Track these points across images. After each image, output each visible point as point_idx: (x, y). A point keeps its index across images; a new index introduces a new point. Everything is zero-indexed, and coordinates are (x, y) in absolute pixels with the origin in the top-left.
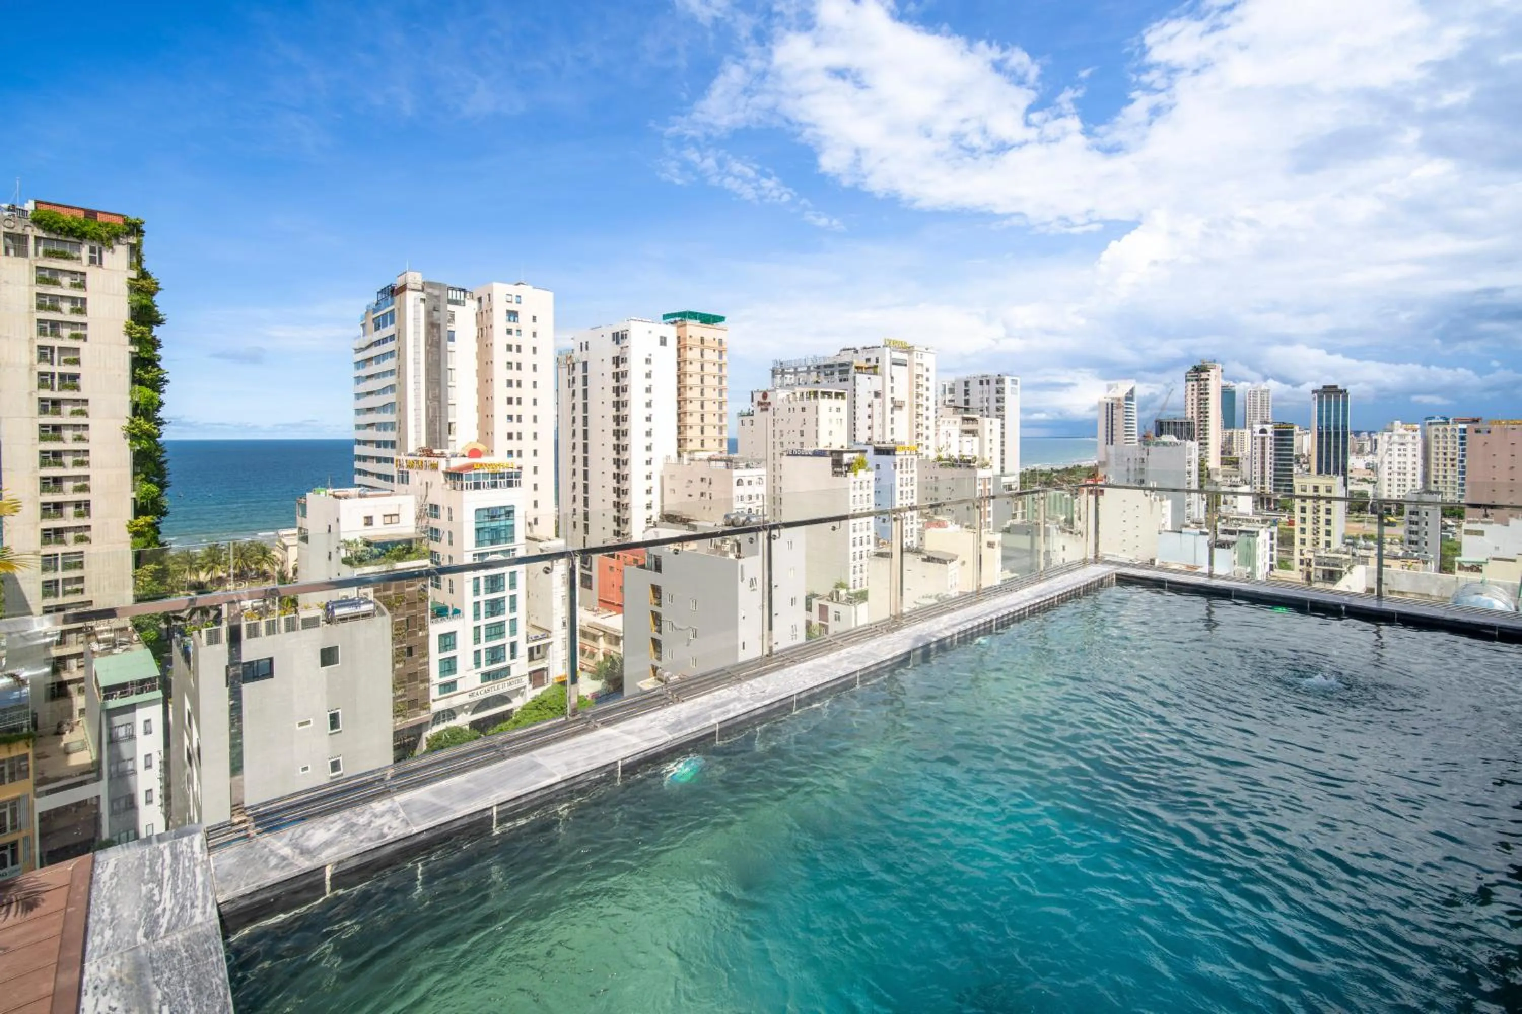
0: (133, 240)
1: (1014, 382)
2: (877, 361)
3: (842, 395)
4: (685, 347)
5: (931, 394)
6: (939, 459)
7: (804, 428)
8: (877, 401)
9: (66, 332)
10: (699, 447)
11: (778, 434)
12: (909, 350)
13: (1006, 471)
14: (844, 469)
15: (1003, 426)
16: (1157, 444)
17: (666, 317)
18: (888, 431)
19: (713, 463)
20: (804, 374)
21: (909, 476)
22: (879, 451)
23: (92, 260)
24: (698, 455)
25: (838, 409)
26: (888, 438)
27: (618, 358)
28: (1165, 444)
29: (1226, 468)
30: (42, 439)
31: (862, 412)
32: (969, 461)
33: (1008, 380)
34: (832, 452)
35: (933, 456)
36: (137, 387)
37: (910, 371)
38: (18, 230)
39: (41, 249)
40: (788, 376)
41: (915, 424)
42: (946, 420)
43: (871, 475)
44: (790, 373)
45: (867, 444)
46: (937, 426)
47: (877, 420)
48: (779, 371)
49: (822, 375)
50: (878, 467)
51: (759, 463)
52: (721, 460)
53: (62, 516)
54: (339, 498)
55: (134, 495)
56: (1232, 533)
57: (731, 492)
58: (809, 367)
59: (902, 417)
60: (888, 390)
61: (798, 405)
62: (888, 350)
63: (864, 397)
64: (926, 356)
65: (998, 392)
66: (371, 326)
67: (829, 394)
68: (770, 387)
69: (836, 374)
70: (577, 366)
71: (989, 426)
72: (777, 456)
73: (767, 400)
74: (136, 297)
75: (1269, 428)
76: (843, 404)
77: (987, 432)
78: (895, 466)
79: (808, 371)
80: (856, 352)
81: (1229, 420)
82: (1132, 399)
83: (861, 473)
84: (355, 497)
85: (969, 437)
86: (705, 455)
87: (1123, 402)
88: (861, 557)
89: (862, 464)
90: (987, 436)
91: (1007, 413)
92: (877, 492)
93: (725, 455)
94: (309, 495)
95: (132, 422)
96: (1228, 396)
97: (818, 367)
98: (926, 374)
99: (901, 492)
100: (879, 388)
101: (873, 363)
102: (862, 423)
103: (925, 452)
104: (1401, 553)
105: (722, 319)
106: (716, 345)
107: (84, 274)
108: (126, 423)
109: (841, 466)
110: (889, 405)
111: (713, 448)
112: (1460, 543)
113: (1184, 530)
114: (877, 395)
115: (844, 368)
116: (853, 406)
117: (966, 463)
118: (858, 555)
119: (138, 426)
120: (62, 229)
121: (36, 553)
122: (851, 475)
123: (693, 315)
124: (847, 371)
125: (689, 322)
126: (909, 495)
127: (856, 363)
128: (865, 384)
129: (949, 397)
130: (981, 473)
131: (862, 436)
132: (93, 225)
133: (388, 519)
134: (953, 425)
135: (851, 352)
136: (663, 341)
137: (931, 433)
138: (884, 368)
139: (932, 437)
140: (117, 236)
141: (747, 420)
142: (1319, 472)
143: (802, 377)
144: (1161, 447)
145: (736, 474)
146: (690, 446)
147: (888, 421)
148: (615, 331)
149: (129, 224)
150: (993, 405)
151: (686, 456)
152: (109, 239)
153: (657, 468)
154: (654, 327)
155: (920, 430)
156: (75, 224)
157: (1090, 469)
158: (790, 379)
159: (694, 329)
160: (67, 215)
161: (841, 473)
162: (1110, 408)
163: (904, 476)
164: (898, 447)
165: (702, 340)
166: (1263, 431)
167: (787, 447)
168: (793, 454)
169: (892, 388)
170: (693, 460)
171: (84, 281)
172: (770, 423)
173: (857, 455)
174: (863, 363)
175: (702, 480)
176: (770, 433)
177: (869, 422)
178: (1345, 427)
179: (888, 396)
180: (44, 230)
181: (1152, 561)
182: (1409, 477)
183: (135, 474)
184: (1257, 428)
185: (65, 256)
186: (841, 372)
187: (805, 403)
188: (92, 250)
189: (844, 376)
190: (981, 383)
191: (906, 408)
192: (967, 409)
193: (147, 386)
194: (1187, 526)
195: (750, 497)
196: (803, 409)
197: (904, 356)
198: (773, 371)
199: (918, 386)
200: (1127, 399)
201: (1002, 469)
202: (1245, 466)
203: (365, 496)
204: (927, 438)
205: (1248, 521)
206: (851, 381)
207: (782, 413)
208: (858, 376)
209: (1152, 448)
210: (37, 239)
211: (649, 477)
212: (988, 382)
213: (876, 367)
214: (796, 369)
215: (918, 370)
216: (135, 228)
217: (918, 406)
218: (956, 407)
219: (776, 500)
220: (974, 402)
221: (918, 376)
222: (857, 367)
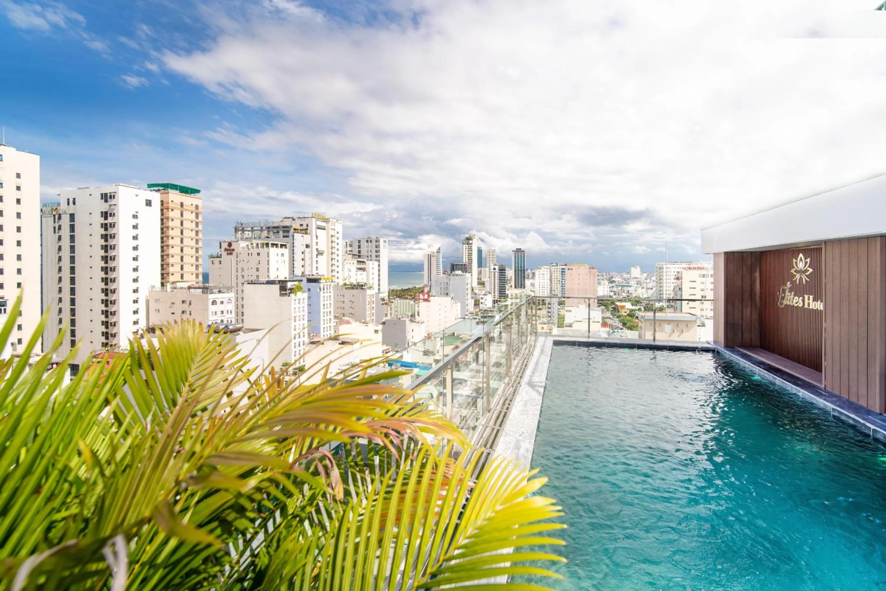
1: (385, 242)
2: (307, 226)
3: (285, 246)
4: (168, 209)
5: (340, 247)
6: (345, 284)
7: (259, 266)
8: (307, 250)
10: (179, 279)
11: (240, 270)
12: (327, 221)
13: (381, 290)
14: (288, 292)
15: (379, 265)
16: (454, 275)
17: (150, 186)
18: (314, 268)
19: (192, 290)
20: (259, 232)
21: (328, 294)
22: (310, 281)
24: (179, 285)
25: (283, 255)
26: (315, 272)
27: (106, 213)
28: (457, 275)
29: (480, 286)
31: (298, 256)
32: (362, 285)
33: (382, 240)
34: (280, 281)
35: (341, 283)
37: (328, 233)
40: (247, 233)
41: (330, 264)
42: (349, 262)
43: (306, 295)
44: (249, 231)
45: (302, 276)
46: (343, 265)
47: (308, 262)
48: (239, 229)
49: (271, 233)
50: (309, 290)
51: (229, 289)
52: (199, 288)
56: (485, 317)
57: (207, 310)
58: (262, 228)
59: (322, 259)
60: (314, 244)
61: (255, 251)
62: (314, 220)
63: (299, 247)
64: (337, 224)
65: (376, 247)
67: (276, 245)
68: (234, 239)
69: (281, 233)
70: (63, 216)
71: (372, 265)
72: (240, 285)
73: (232, 248)
75: (497, 267)
76: (286, 251)
77: (371, 268)
78: (320, 289)
79: (262, 230)
80: (294, 220)
81: (480, 265)
82: (439, 252)
83: (299, 294)
85: (361, 272)
86: (185, 285)
87: (435, 254)
88: (299, 346)
89: (300, 289)
90: (371, 271)
91: (381, 259)
92: (309, 305)
93: (201, 285)
96: (480, 251)
97: (269, 228)
98: (337, 235)
99: (324, 305)
100: (308, 243)
101: (305, 227)
102: (298, 263)
103: (337, 281)
104: (546, 322)
105: (198, 191)
106: (193, 208)
109: (286, 290)
110: (315, 253)
111: (191, 279)
112: (564, 316)
113: (466, 317)
114: (307, 246)
115: (286, 229)
116: (292, 252)
117: (360, 287)
118: (297, 345)
122: (292, 295)
123: (174, 187)
124: (288, 231)
125: (170, 190)
126: (329, 306)
127: (294, 226)
128: (300, 240)
129: (349, 249)
130: (369, 292)
131: (298, 272)
134: (352, 265)
135: (290, 220)
136: (149, 203)
137: (340, 269)
138: (312, 229)
139: (340, 272)
141: (217, 260)
142: (515, 287)
143: (257, 233)
144: (455, 277)
145: (211, 297)
146: (171, 279)
147: (314, 262)
148: (104, 192)
150: (374, 254)
151: (169, 286)
153: (142, 296)
154: (141, 192)
155: (333, 268)
157: (420, 288)
158: (247, 234)
159: (175, 197)
161: (286, 294)
162: (430, 257)
163: (326, 295)
164: (322, 277)
165: (182, 205)
166: (494, 269)
167: (246, 278)
168: (252, 283)
169: (317, 243)
170: (175, 288)
172: (234, 262)
173: (296, 283)
174: (298, 227)
175: (183, 302)
176: (234, 270)
177: (302, 263)
178: (524, 267)
179: (315, 247)
181: (454, 334)
182: (546, 289)
184: (492, 267)
186: (284, 231)
187: (260, 250)
189: (286, 234)
190: (367, 241)
191: (325, 255)
192: (359, 256)
194: (467, 315)
195: (222, 312)
196: (258, 254)
197: (323, 224)
198: (236, 229)
199: (332, 242)
200: (437, 252)
201: (379, 289)
202: (487, 285)
204: (338, 272)
205: (491, 311)
206: (291, 238)
207: (244, 256)
208: (296, 235)
209: (451, 277)
211: (135, 302)
212: (371, 241)
213: (307, 229)
214: (252, 228)
215: (333, 233)
217: (332, 253)
218: (354, 255)
219: (240, 314)
220: (364, 252)
221: (332, 236)
222: (295, 229)
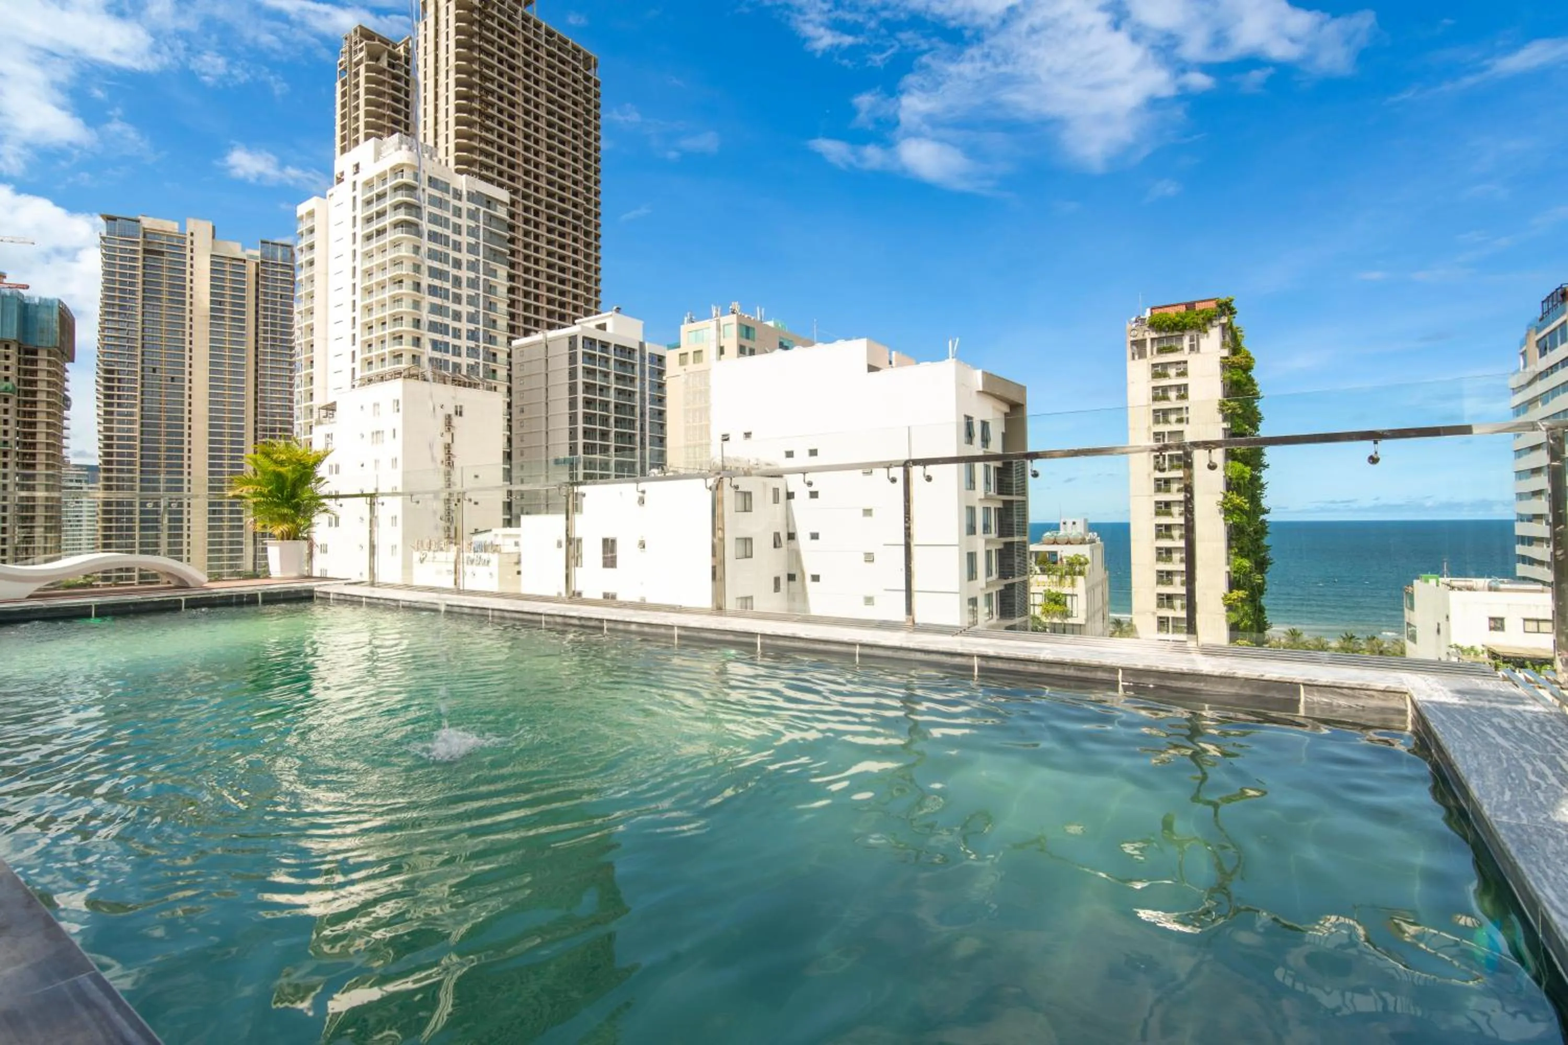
0: (1224, 320)
9: (1173, 417)
23: (1192, 348)
30: (1157, 514)
36: (1230, 462)
38: (1140, 337)
39: (1155, 349)
53: (1172, 583)
54: (1453, 588)
55: (1228, 568)
66: (1534, 351)
74: (1228, 375)
84: (1483, 589)
94: (1416, 582)
95: (1225, 497)
107: (1185, 362)
108: (1220, 498)
119: (1230, 500)
120: (1168, 326)
121: (1154, 613)
132: (1192, 315)
133: (1532, 626)
140: (1210, 320)
149: (1220, 306)
152: (1204, 324)
156: (1178, 319)
160: (1172, 312)
171: (1186, 369)
180: (1157, 332)
183: (1230, 547)
185: (1172, 350)
188: (1192, 340)
193: (1240, 461)
203: (1496, 590)
210: (1153, 340)
216: (1226, 308)
